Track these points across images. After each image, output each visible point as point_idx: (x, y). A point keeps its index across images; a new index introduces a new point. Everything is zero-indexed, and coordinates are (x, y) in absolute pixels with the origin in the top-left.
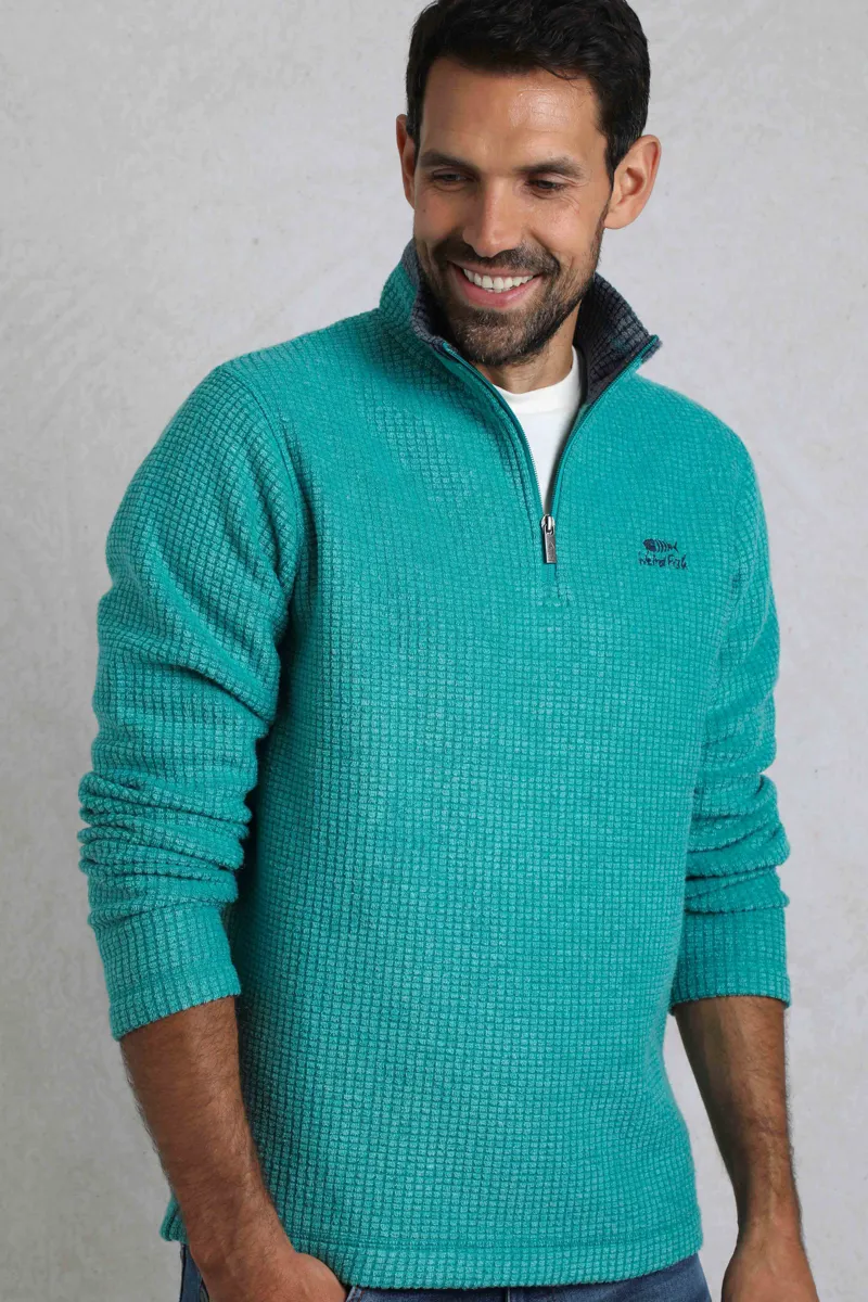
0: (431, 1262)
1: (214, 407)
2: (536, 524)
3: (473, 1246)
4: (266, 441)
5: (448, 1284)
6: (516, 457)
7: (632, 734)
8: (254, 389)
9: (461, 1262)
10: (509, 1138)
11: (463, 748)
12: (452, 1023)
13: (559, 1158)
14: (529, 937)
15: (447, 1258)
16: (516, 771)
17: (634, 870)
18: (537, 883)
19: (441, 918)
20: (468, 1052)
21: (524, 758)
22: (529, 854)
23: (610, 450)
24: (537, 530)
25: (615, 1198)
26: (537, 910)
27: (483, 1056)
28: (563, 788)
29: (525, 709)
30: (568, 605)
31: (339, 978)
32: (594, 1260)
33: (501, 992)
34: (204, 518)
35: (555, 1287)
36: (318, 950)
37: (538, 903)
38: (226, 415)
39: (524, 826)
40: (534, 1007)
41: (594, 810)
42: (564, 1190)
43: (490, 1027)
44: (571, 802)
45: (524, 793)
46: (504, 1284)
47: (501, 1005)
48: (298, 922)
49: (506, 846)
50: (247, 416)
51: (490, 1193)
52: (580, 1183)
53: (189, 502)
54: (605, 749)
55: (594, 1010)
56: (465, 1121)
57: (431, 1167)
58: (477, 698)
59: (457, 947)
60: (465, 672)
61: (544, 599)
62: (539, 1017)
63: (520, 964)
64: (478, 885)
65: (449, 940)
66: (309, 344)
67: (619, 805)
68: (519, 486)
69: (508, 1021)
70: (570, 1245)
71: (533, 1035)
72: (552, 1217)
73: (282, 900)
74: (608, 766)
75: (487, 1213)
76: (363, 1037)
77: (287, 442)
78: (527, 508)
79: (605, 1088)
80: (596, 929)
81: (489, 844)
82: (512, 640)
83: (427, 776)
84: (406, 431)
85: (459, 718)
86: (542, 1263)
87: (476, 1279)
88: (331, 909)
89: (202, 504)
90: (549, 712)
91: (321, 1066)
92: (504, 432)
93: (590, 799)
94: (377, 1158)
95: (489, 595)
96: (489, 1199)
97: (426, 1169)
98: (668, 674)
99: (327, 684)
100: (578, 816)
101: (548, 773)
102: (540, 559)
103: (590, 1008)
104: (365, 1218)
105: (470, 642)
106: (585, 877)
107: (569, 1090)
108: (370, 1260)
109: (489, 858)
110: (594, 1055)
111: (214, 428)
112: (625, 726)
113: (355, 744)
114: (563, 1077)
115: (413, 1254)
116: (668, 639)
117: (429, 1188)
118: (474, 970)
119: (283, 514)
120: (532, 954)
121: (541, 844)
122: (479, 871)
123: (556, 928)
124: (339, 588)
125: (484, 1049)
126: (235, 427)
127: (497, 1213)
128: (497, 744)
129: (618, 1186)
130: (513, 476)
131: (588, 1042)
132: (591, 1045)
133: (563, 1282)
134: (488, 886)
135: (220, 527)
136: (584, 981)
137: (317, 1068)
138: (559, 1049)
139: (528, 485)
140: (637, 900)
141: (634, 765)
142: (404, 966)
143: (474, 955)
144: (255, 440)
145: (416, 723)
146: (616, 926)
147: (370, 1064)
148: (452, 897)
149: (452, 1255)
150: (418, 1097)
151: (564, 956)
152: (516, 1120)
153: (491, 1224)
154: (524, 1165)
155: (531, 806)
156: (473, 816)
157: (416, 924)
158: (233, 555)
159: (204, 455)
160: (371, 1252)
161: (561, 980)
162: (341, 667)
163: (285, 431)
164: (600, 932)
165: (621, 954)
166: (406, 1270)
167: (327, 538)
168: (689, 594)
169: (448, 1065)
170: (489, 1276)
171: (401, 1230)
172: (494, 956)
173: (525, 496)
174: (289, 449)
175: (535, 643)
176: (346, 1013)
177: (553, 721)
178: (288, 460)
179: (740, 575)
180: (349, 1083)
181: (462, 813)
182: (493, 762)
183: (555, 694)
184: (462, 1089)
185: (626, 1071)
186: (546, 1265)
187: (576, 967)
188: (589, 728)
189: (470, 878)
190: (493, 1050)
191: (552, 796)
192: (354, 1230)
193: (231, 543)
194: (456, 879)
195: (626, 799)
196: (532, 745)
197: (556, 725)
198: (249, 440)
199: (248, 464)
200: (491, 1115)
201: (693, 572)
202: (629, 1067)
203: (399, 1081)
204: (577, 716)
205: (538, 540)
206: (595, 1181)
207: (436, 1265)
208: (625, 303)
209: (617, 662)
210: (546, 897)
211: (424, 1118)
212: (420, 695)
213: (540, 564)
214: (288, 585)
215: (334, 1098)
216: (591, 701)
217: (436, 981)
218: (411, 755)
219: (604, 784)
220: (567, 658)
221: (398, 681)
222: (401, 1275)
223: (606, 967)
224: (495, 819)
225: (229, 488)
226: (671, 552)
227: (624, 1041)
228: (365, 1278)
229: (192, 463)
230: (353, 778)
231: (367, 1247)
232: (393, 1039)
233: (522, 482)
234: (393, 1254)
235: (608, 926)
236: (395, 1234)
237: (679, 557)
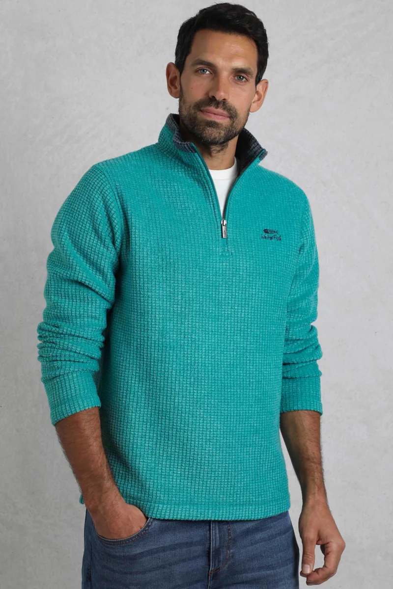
0: (180, 509)
1: (90, 180)
2: (219, 223)
3: (196, 504)
4: (109, 193)
5: (187, 518)
6: (211, 197)
7: (258, 305)
8: (106, 173)
9: (191, 510)
10: (210, 462)
11: (189, 311)
12: (187, 418)
13: (230, 470)
14: (216, 384)
15: (186, 508)
16: (210, 320)
17: (259, 358)
18: (219, 363)
19: (182, 377)
20: (193, 429)
21: (213, 315)
22: (216, 352)
23: (250, 195)
24: (220, 225)
25: (254, 487)
26: (219, 374)
27: (199, 430)
28: (229, 326)
29: (214, 296)
30: (232, 254)
31: (143, 399)
32: (246, 511)
33: (206, 406)
34: (85, 223)
35: (230, 521)
36: (135, 389)
37: (220, 371)
38: (94, 183)
39: (214, 341)
40: (219, 411)
41: (242, 335)
42: (233, 483)
43: (202, 419)
44: (232, 332)
45: (213, 328)
46: (209, 519)
47: (206, 411)
48: (126, 379)
49: (207, 349)
50: (102, 183)
51: (203, 484)
52: (239, 480)
53: (80, 217)
54: (247, 311)
55: (243, 413)
56: (192, 455)
57: (179, 472)
58: (194, 291)
59: (188, 388)
60: (189, 281)
61: (222, 252)
62: (221, 415)
63: (213, 395)
64: (196, 364)
65: (185, 385)
66: (130, 156)
67: (252, 333)
68: (212, 208)
69: (209, 417)
70: (236, 505)
71: (219, 422)
72: (228, 494)
73: (119, 370)
74: (248, 318)
75: (202, 491)
76: (152, 422)
77: (118, 193)
78: (216, 217)
79: (248, 443)
80: (243, 381)
81: (200, 348)
82: (208, 269)
83: (175, 322)
84: (167, 188)
85: (187, 299)
86: (224, 511)
87: (197, 517)
88: (140, 373)
89: (84, 218)
90: (223, 296)
91: (136, 433)
92: (207, 187)
93: (240, 330)
94: (158, 469)
95: (199, 251)
96: (203, 486)
97: (177, 473)
98: (272, 282)
99: (135, 287)
100: (236, 337)
101: (223, 320)
102: (221, 237)
103: (241, 412)
104: (155, 492)
105: (191, 270)
106: (238, 361)
107: (234, 444)
108: (156, 508)
109: (200, 354)
110: (243, 430)
111: (90, 188)
112: (255, 302)
113: (146, 310)
114: (231, 439)
115: (173, 506)
116: (272, 268)
117: (178, 481)
118: (195, 397)
119: (115, 221)
120: (218, 391)
121: (221, 348)
122: (197, 359)
123: (227, 380)
124: (138, 250)
125: (199, 428)
126: (97, 187)
127: (206, 491)
128: (203, 309)
129: (255, 482)
130: (210, 204)
131: (241, 425)
132: (242, 426)
133: (233, 519)
134: (200, 364)
135: (91, 227)
136: (239, 401)
137: (134, 434)
138: (229, 428)
139: (216, 207)
140: (260, 370)
141: (259, 317)
142: (167, 396)
143: (195, 391)
144: (105, 193)
145: (170, 301)
146: (252, 380)
147: (155, 432)
148: (186, 369)
149: (188, 507)
150: (174, 445)
151: (230, 391)
152: (213, 455)
153: (204, 495)
154: (217, 473)
155: (216, 333)
156: (194, 337)
157: (172, 380)
158: (96, 237)
159: (86, 198)
160: (157, 505)
161: (229, 401)
162: (140, 280)
163: (117, 189)
164: (245, 382)
165: (254, 391)
166: (170, 512)
167: (133, 230)
168: (281, 251)
169: (186, 434)
170: (202, 516)
171: (168, 497)
172: (203, 392)
173: (215, 212)
174: (119, 196)
175: (218, 269)
176: (146, 413)
177: (225, 300)
178: (118, 201)
179: (304, 244)
180: (147, 439)
181: (189, 336)
182: (201, 316)
183: (226, 289)
184: (191, 443)
185: (256, 436)
186: (226, 512)
187: (235, 396)
188: (240, 303)
189: (193, 361)
190: (203, 428)
191: (225, 329)
192: (150, 496)
193: (95, 232)
194: (187, 362)
195: (256, 330)
196: (217, 309)
197: (226, 302)
198: (103, 192)
199: (102, 202)
200: (203, 454)
201: (284, 242)
202: (257, 435)
203: (166, 439)
204: (235, 298)
205: (220, 229)
206: (245, 480)
207: (182, 510)
208: (254, 138)
209: (251, 277)
210: (223, 369)
211: (176, 454)
212: (171, 290)
213: (220, 238)
214: (118, 249)
215: (141, 445)
216: (240, 292)
217: (180, 401)
218: (169, 314)
219: (246, 324)
220: (231, 275)
221: (163, 285)
222: (168, 514)
223: (248, 396)
224: (202, 339)
225: (94, 211)
226: (276, 234)
227: (255, 425)
228: (154, 515)
229: (81, 202)
230: (146, 323)
231: (155, 503)
232: (163, 423)
233: (214, 207)
234: (165, 506)
235: (248, 380)
236: (166, 498)
237: (278, 236)
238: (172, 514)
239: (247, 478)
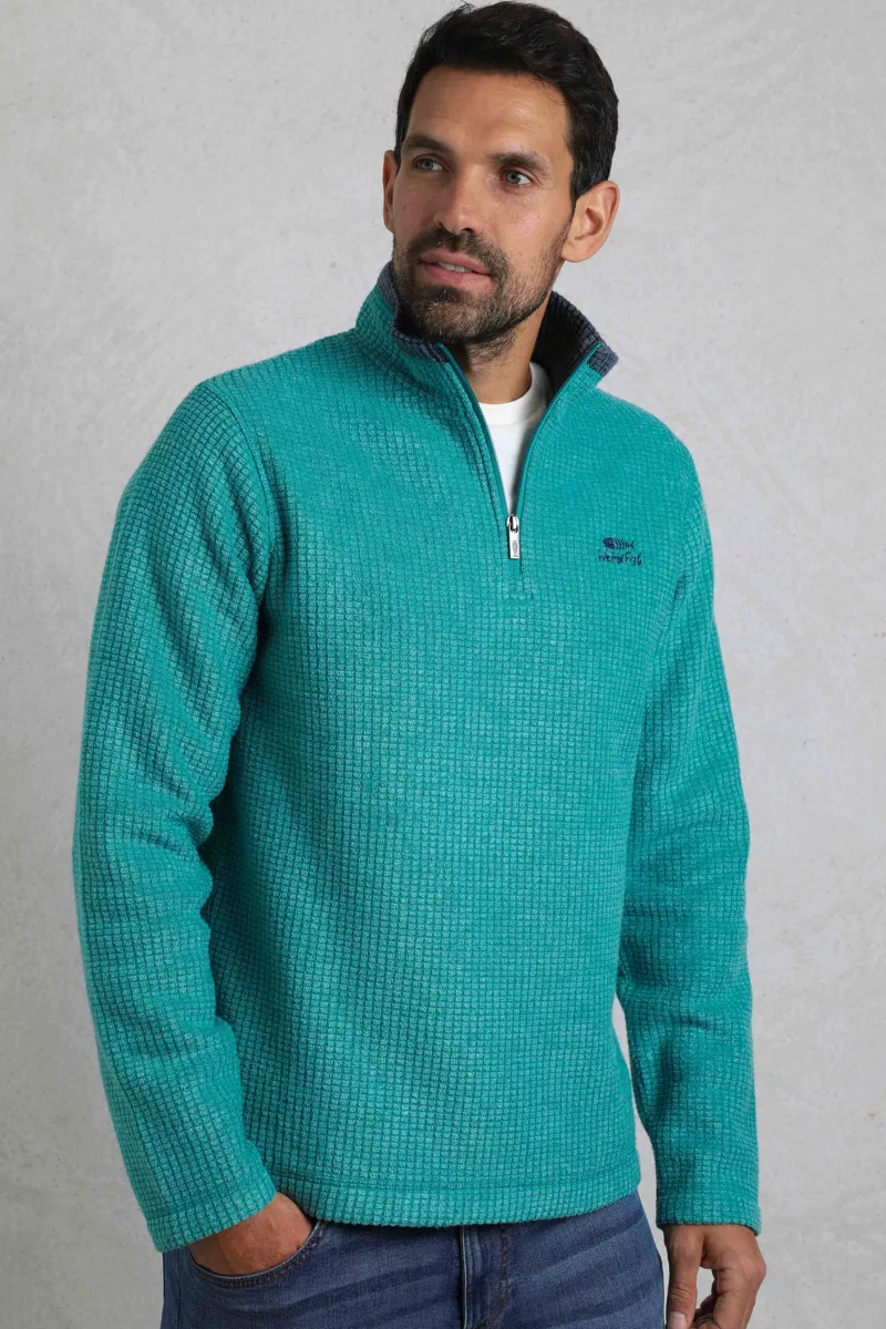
0: (407, 1202)
1: (194, 421)
2: (501, 523)
3: (444, 1188)
4: (242, 455)
5: (422, 1223)
6: (483, 462)
7: (590, 717)
8: (232, 405)
9: (433, 1203)
10: (478, 1087)
11: (433, 732)
12: (425, 984)
13: (520, 1104)
14: (491, 903)
15: (421, 1198)
16: (481, 752)
17: (590, 841)
18: (499, 854)
19: (414, 888)
20: (440, 1010)
21: (489, 740)
22: (492, 828)
23: (575, 457)
24: (503, 529)
26: (499, 879)
27: (454, 1013)
28: (525, 766)
29: (490, 695)
30: (532, 598)
31: (322, 940)
32: (552, 1199)
33: (469, 954)
34: (183, 524)
35: (518, 1223)
36: (304, 914)
37: (499, 872)
38: (205, 429)
39: (487, 802)
40: (497, 967)
41: (554, 786)
42: (525, 1134)
43: (460, 986)
44: (532, 779)
45: (488, 772)
47: (469, 967)
49: (472, 821)
50: (224, 431)
51: (460, 1138)
52: (539, 1126)
53: (170, 509)
54: (565, 731)
55: (551, 969)
56: (437, 1072)
57: (406, 1113)
58: (445, 686)
59: (430, 915)
60: (434, 662)
61: (509, 593)
62: (501, 976)
63: (484, 928)
64: (449, 858)
65: (422, 908)
66: (289, 361)
67: (577, 782)
68: (486, 489)
69: (475, 980)
70: (532, 1184)
71: (496, 992)
72: (516, 1159)
74: (568, 746)
75: (458, 1157)
76: (343, 994)
77: (262, 455)
78: (494, 509)
79: (562, 1040)
80: (555, 895)
81: (457, 820)
82: (477, 633)
83: (401, 759)
84: (377, 441)
85: (429, 705)
86: (506, 1202)
87: (448, 1219)
88: (317, 878)
89: (182, 511)
90: (512, 697)
92: (473, 438)
93: (550, 776)
94: (357, 1105)
95: (457, 591)
96: (459, 1145)
97: (401, 1115)
98: (620, 663)
99: (306, 676)
100: (539, 792)
101: (510, 753)
102: (506, 556)
103: (548, 967)
104: (347, 1160)
105: (438, 635)
106: (545, 848)
107: (528, 1041)
108: (351, 1198)
109: (458, 833)
110: (551, 1010)
111: (194, 441)
112: (584, 710)
113: (332, 729)
114: (522, 1030)
115: (390, 1194)
116: (623, 631)
117: (404, 1133)
118: (445, 935)
119: (257, 523)
120: (494, 918)
121: (503, 818)
122: (449, 845)
123: (516, 894)
124: (313, 590)
125: (455, 1007)
126: (212, 441)
127: (467, 1157)
128: (464, 727)
130: (480, 480)
131: (545, 998)
132: (548, 1000)
133: (524, 1219)
134: (456, 858)
135: (198, 533)
136: (542, 943)
138: (518, 1005)
139: (494, 488)
140: (591, 869)
141: (592, 745)
142: (379, 932)
143: (446, 922)
144: (231, 454)
145: (390, 710)
146: (573, 893)
147: (349, 1019)
148: (425, 869)
149: (426, 1195)
150: (393, 1049)
151: (523, 920)
152: (484, 1071)
153: (462, 1167)
154: (492, 1112)
155: (494, 784)
156: (444, 794)
157: (391, 894)
158: (209, 559)
159: (184, 466)
160: (352, 1191)
161: (520, 942)
162: (318, 661)
163: (258, 443)
164: (558, 899)
165: (577, 918)
166: (384, 1208)
167: (301, 544)
168: (642, 590)
169: (422, 1021)
170: (459, 1216)
171: (379, 1171)
172: (463, 922)
173: (492, 497)
174: (263, 462)
175: (500, 633)
176: (327, 973)
177: (516, 706)
178: (263, 472)
179: (685, 577)
180: (331, 1036)
181: (433, 792)
182: (460, 744)
183: (518, 681)
184: (434, 1044)
185: (581, 1023)
186: (510, 1204)
187: (534, 930)
188: (549, 711)
189: (441, 851)
190: (463, 1007)
191: (515, 774)
192: (337, 1171)
193: (208, 548)
194: (429, 853)
195: (584, 777)
196: (497, 728)
197: (519, 709)
198: (225, 453)
199: (224, 476)
200: (461, 1068)
201: (647, 568)
202: (584, 1020)
203: (375, 1034)
204: (538, 701)
205: (505, 538)
207: (411, 1204)
208: (589, 323)
209: (576, 651)
210: (507, 866)
211: (399, 1068)
212: (393, 684)
213: (506, 560)
214: (260, 592)
215: (317, 1050)
216: (550, 687)
217: (410, 945)
218: (386, 739)
219: (563, 763)
220: (530, 647)
221: (372, 671)
222: (380, 1212)
223: (564, 930)
224: (462, 797)
225: (206, 498)
226: (629, 549)
227: (579, 997)
228: (347, 1216)
229: (173, 474)
231: (349, 1187)
232: (369, 997)
233: (489, 485)
234: (372, 1193)
235: (565, 893)
236: (374, 1175)
237: (635, 554)
238: (388, 1213)
239: (555, 1121)
